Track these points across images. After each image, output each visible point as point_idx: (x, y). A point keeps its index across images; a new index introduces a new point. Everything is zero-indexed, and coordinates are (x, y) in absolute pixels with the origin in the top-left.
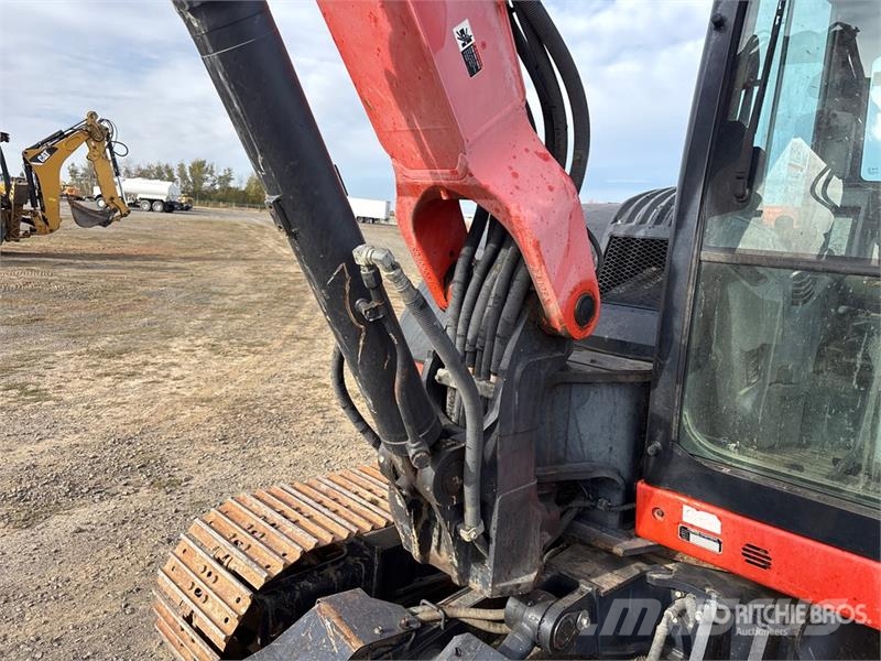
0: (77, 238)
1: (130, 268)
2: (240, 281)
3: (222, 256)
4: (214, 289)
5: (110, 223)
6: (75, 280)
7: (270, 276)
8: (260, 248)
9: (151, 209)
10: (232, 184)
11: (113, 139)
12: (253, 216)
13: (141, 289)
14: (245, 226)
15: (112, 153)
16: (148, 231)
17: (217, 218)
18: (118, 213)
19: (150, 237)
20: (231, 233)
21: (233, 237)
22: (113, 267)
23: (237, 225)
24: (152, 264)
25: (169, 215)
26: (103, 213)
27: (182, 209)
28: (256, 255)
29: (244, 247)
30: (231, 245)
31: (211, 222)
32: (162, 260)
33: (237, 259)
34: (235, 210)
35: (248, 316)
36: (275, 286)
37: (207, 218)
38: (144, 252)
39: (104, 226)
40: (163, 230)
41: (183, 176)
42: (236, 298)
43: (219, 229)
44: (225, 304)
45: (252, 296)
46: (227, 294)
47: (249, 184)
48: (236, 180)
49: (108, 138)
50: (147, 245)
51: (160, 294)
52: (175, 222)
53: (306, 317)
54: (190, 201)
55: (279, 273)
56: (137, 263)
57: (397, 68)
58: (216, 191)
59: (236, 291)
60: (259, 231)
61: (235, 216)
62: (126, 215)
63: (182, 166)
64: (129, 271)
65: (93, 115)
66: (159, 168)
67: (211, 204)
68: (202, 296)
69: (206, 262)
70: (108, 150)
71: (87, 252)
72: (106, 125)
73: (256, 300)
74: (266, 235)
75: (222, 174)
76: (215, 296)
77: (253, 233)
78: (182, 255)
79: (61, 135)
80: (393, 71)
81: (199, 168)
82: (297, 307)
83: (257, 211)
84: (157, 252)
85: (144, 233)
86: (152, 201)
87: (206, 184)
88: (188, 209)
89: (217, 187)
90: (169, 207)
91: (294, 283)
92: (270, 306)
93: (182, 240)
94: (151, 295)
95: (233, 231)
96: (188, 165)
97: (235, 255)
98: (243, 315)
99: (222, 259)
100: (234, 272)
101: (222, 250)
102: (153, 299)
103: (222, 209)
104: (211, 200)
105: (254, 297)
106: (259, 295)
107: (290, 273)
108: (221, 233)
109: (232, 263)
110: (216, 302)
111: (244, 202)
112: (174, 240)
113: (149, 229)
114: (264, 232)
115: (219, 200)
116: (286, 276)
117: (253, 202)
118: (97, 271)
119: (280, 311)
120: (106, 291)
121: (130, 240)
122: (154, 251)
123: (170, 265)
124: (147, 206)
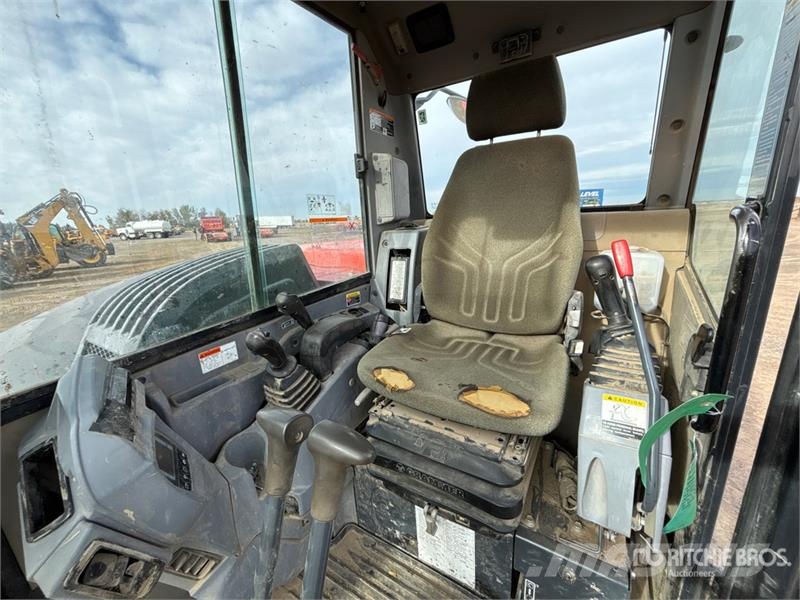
9: (155, 238)
11: (83, 204)
15: (85, 213)
25: (165, 239)
48: (209, 213)
49: (80, 203)
65: (63, 190)
70: (81, 212)
72: (75, 196)
75: (200, 211)
79: (43, 206)
81: (186, 210)
86: (154, 233)
89: (199, 219)
90: (165, 235)
96: (178, 209)
124: (152, 236)
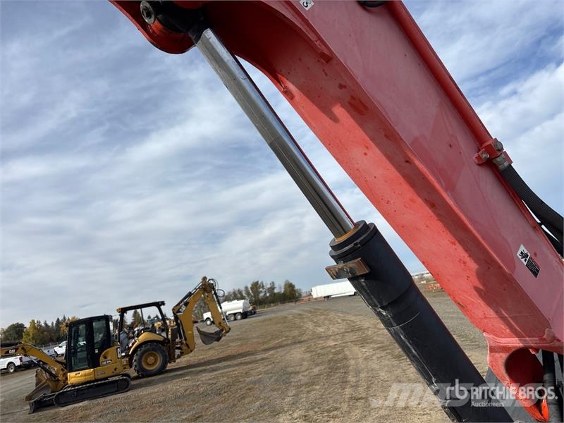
0: (202, 350)
1: (237, 365)
2: (303, 360)
3: (285, 342)
4: (290, 370)
5: (220, 338)
6: (211, 382)
7: (319, 351)
8: (305, 331)
9: (235, 319)
10: (276, 291)
11: (216, 289)
12: (293, 308)
13: (248, 380)
14: (290, 317)
15: (217, 297)
16: (238, 335)
17: (273, 315)
18: (224, 331)
19: (241, 339)
20: (284, 325)
21: (287, 327)
22: (229, 366)
23: (286, 317)
24: (248, 359)
25: (246, 320)
26: (217, 333)
27: (251, 314)
28: (305, 338)
29: (296, 333)
30: (288, 334)
31: (270, 319)
32: (252, 354)
33: (295, 343)
34: (281, 306)
35: (318, 387)
36: (326, 359)
37: (267, 317)
38: (240, 351)
39: (218, 341)
40: (246, 332)
41: (248, 294)
42: (305, 374)
43: (277, 323)
44: (300, 380)
45: (314, 370)
46: (299, 373)
47: (285, 288)
48: (278, 288)
49: (214, 289)
50: (241, 345)
51: (260, 381)
52: (250, 324)
53: (354, 380)
54: (254, 307)
55: (323, 348)
56: (239, 360)
57: (484, 285)
58: (267, 297)
59: (303, 369)
60: (300, 318)
61: (282, 311)
62: (228, 331)
63: (246, 288)
64: (237, 368)
65: (205, 278)
66: (234, 293)
67: (266, 306)
68: (285, 377)
69: (278, 350)
70: (214, 296)
71: (210, 359)
72: (212, 282)
73: (317, 373)
74: (305, 320)
75: (269, 286)
76: (292, 375)
77: (297, 321)
78: (262, 348)
79: (190, 294)
80: (481, 287)
81: (256, 286)
82: (345, 373)
83: (293, 304)
84: (248, 350)
85: (236, 337)
86: (235, 314)
87: (261, 295)
88: (255, 313)
89: (268, 295)
90: (245, 315)
91: (335, 354)
92: (329, 375)
93: (258, 337)
94: (255, 383)
95: (285, 322)
96: (249, 286)
97: (293, 341)
98: (314, 387)
99: (287, 345)
100: (297, 354)
101: (284, 338)
102: (257, 386)
103: (274, 308)
104: (265, 303)
105: (316, 370)
106: (318, 368)
107: (330, 347)
108: (279, 325)
109: (293, 347)
110: (294, 380)
111: (285, 300)
112: (254, 338)
113: (238, 333)
114: (303, 318)
115: (270, 303)
116: (329, 349)
117: (290, 299)
118: (219, 372)
119: (336, 378)
120: (229, 386)
121: (231, 344)
122: (245, 349)
123: (259, 357)
124: (232, 318)
